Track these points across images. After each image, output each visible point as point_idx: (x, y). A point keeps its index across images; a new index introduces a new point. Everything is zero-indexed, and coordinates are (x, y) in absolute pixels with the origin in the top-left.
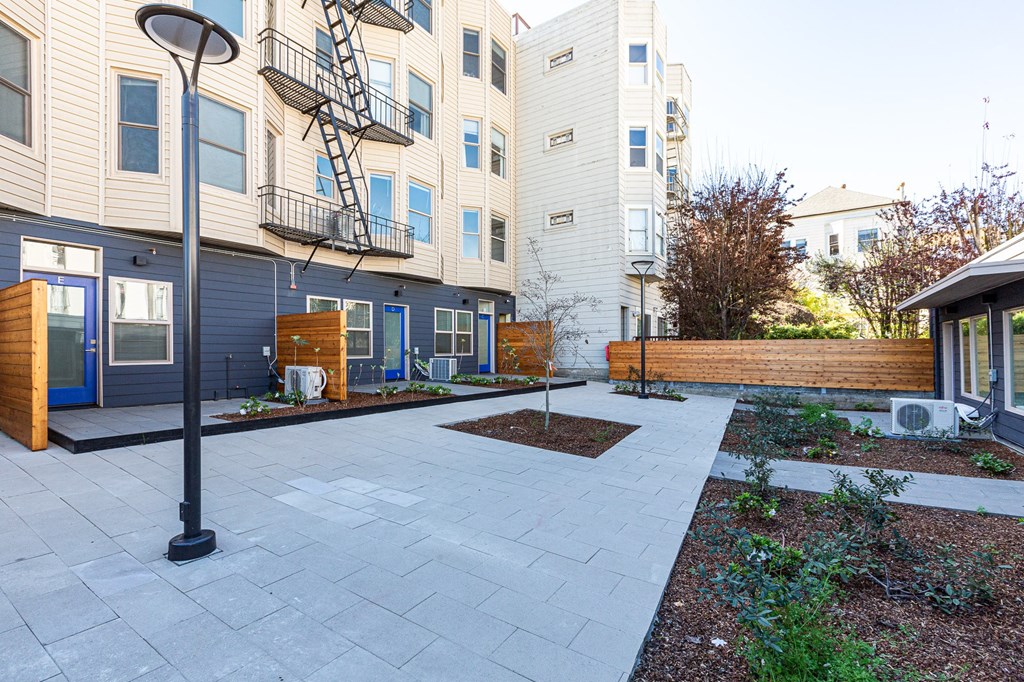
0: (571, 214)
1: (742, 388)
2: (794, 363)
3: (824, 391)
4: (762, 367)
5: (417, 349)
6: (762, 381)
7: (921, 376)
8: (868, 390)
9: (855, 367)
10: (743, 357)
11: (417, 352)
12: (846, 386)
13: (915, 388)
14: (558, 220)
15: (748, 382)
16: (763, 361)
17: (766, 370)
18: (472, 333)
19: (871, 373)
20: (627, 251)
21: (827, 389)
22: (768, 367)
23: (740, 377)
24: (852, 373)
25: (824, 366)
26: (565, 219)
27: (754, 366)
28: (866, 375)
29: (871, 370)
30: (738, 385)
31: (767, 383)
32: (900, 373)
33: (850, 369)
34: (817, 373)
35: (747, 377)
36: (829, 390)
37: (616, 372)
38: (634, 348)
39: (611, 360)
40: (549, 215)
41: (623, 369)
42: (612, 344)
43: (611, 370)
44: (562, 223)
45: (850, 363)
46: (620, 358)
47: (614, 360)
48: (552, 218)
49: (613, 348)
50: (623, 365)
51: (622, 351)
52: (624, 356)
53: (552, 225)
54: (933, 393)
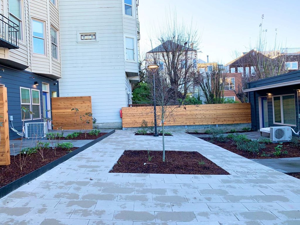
0: (94, 35)
1: (186, 127)
2: (206, 114)
3: (217, 126)
4: (194, 117)
5: (12, 117)
6: (194, 123)
7: (247, 118)
8: (231, 124)
9: (228, 115)
10: (186, 113)
11: (12, 119)
12: (225, 123)
13: (246, 122)
14: (86, 37)
15: (188, 124)
16: (194, 114)
17: (196, 118)
18: (40, 104)
19: (232, 117)
20: (126, 59)
21: (218, 125)
22: (197, 117)
23: (185, 122)
24: (227, 117)
25: (217, 116)
26: (90, 37)
27: (191, 117)
28: (231, 118)
29: (232, 116)
30: (184, 126)
31: (196, 124)
32: (242, 117)
33: (226, 116)
34: (215, 118)
35: (188, 122)
36: (219, 125)
37: (126, 124)
38: (136, 110)
39: (123, 118)
40: (80, 33)
41: (130, 122)
42: (124, 109)
43: (123, 122)
44: (89, 39)
45: (226, 114)
46: (128, 116)
47: (125, 117)
48: (82, 35)
49: (124, 111)
50: (130, 119)
51: (129, 113)
52: (130, 115)
53: (82, 39)
54: (251, 124)
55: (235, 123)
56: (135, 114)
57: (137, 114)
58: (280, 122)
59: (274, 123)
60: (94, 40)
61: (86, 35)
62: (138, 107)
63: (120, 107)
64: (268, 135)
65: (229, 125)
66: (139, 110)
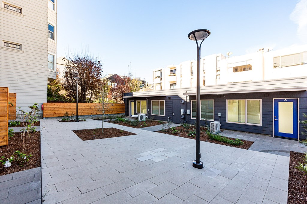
0: (19, 46)
1: (91, 116)
4: (96, 110)
6: (96, 113)
7: (123, 110)
10: (92, 107)
13: (122, 113)
14: (10, 45)
15: (93, 114)
16: (97, 108)
19: (116, 110)
22: (98, 110)
23: (91, 113)
24: (114, 110)
25: (109, 109)
27: (94, 110)
30: (90, 115)
31: (98, 114)
32: (121, 110)
37: (47, 114)
38: (56, 105)
39: (44, 110)
40: (3, 40)
41: (50, 113)
42: (45, 104)
43: (44, 114)
44: (13, 47)
45: (113, 108)
46: (49, 109)
47: (46, 110)
48: (4, 42)
49: (45, 105)
50: (50, 111)
51: (50, 107)
52: (51, 108)
53: (5, 46)
54: (124, 114)
55: (118, 113)
56: (55, 107)
57: (57, 108)
58: (140, 112)
59: (137, 113)
60: (19, 49)
61: (9, 43)
62: (58, 103)
63: (42, 102)
64: (136, 119)
65: (114, 114)
66: (59, 105)
